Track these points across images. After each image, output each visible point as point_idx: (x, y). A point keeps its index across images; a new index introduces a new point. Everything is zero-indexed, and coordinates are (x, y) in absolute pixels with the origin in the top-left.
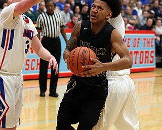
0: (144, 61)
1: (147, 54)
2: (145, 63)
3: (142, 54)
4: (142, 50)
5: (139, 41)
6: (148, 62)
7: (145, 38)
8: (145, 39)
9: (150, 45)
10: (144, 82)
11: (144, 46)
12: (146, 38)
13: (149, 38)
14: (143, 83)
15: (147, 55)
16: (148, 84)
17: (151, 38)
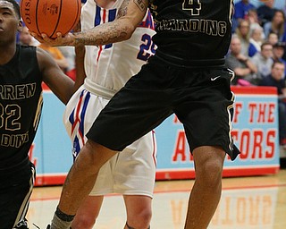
0: (251, 153)
1: (259, 137)
2: (253, 156)
3: (246, 137)
4: (246, 130)
5: (239, 109)
6: (260, 156)
7: (253, 102)
8: (253, 106)
9: (266, 118)
10: (251, 200)
11: (251, 121)
12: (258, 103)
13: (263, 103)
14: (248, 202)
15: (258, 141)
16: (261, 202)
17: (268, 103)
